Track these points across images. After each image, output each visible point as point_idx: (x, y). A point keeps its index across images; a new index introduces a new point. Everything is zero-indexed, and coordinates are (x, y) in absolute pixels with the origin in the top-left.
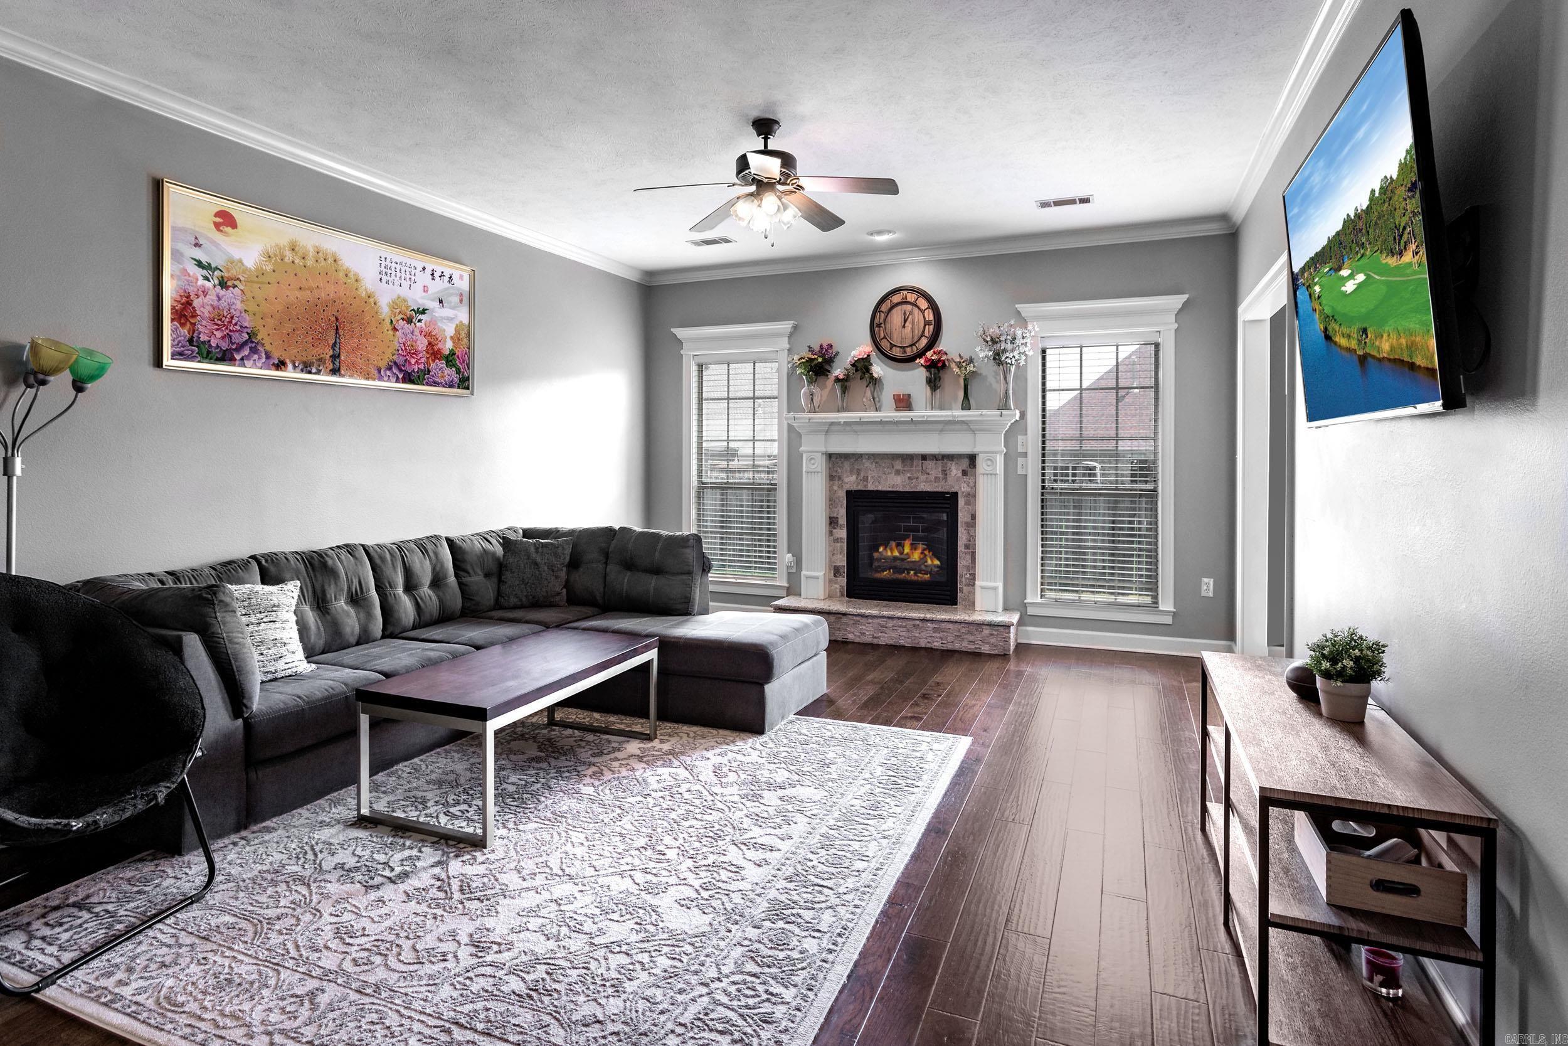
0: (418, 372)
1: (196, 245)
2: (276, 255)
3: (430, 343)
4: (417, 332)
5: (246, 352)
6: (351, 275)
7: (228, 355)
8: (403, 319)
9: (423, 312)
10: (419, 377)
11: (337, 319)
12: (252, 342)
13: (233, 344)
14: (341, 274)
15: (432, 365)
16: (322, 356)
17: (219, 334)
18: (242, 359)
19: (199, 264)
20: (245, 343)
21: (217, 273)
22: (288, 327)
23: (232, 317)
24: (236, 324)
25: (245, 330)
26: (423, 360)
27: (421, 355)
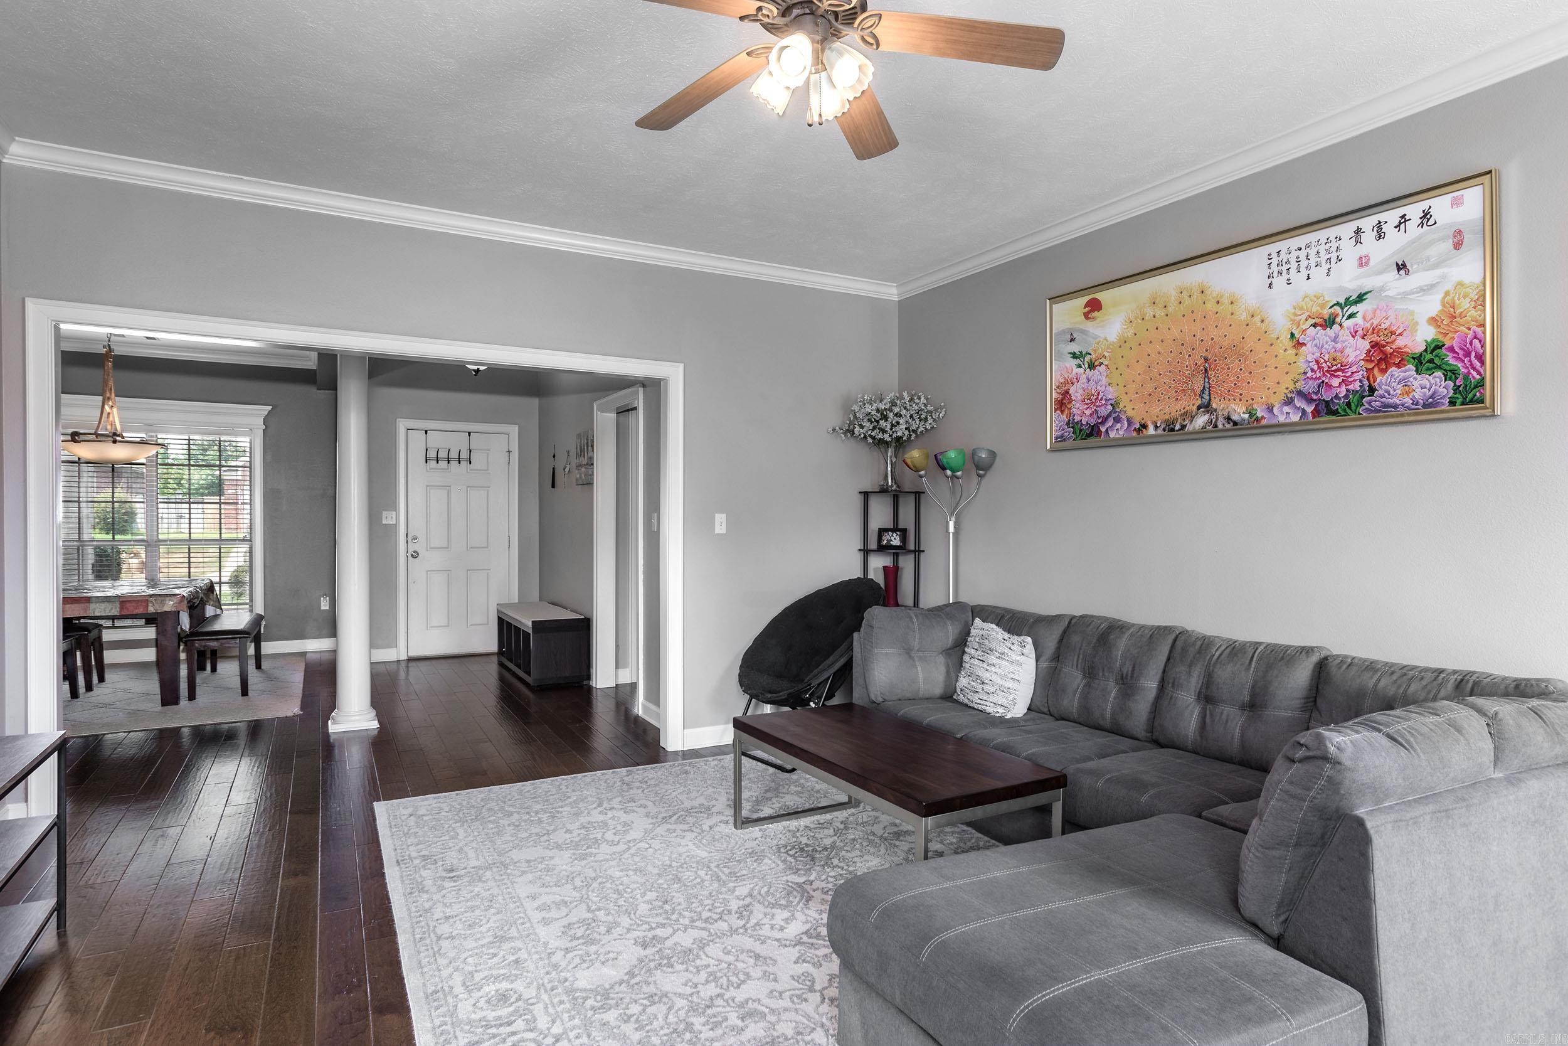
0: (1346, 396)
1: (1072, 340)
2: (1136, 318)
3: (1375, 345)
4: (1344, 335)
5: (1110, 423)
6: (1226, 301)
7: (1096, 429)
8: (1315, 325)
9: (1361, 298)
10: (1349, 404)
11: (1206, 360)
12: (1116, 412)
13: (1099, 418)
14: (1211, 305)
15: (1380, 379)
16: (1187, 408)
17: (1088, 412)
18: (1107, 431)
19: (1074, 356)
20: (1109, 415)
21: (1088, 358)
22: (1150, 386)
23: (1098, 394)
24: (1102, 399)
25: (1110, 402)
26: (1358, 376)
27: (1354, 369)
